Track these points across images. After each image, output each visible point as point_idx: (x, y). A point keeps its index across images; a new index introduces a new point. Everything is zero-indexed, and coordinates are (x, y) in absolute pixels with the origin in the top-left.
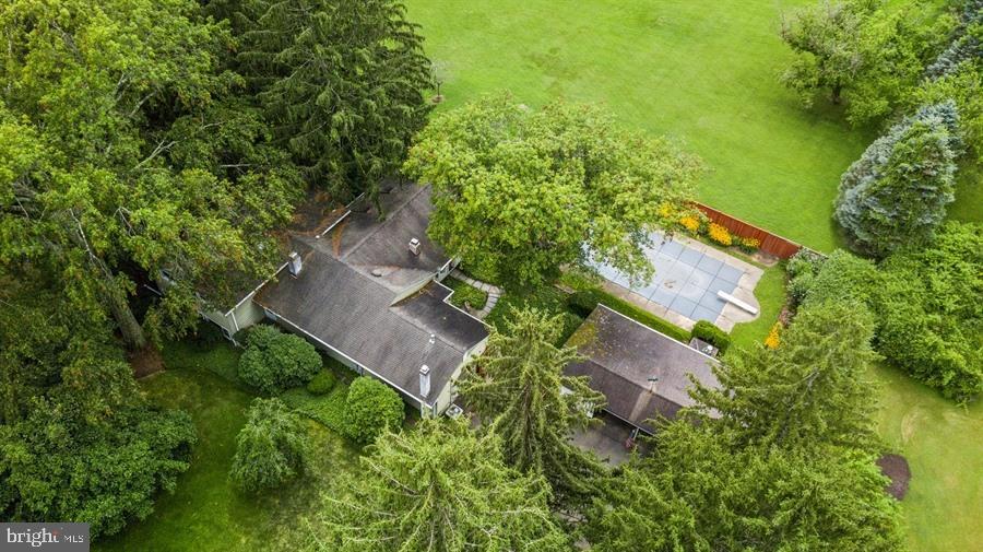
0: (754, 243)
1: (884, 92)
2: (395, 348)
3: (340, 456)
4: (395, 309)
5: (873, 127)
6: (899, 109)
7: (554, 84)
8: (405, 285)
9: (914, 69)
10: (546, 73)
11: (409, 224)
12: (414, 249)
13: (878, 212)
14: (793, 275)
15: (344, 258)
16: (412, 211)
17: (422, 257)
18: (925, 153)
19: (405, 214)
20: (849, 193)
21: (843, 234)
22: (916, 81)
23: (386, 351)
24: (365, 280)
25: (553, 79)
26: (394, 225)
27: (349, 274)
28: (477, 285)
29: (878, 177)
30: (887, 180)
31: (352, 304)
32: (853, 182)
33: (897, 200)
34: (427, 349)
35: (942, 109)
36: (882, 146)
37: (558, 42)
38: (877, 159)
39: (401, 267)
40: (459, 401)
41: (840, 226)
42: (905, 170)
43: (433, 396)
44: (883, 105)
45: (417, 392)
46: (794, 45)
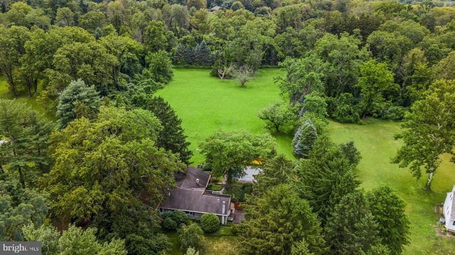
1: (291, 124)
2: (209, 205)
3: (205, 239)
4: (204, 196)
5: (291, 134)
6: (297, 126)
8: (203, 190)
9: (295, 117)
10: (198, 140)
11: (192, 177)
12: (198, 182)
13: (306, 147)
15: (182, 188)
16: (191, 174)
17: (200, 184)
18: (310, 130)
20: (296, 146)
21: (298, 156)
22: (297, 119)
23: (207, 206)
24: (191, 191)
26: (189, 178)
27: (185, 191)
28: (215, 191)
29: (302, 139)
30: (304, 139)
31: (190, 198)
32: (295, 144)
33: (309, 143)
34: (218, 202)
35: (307, 121)
36: (298, 133)
37: (196, 133)
38: (299, 136)
39: (196, 187)
40: (230, 216)
41: (297, 154)
42: (307, 135)
43: (226, 213)
44: (292, 127)
45: (221, 213)
46: (263, 119)
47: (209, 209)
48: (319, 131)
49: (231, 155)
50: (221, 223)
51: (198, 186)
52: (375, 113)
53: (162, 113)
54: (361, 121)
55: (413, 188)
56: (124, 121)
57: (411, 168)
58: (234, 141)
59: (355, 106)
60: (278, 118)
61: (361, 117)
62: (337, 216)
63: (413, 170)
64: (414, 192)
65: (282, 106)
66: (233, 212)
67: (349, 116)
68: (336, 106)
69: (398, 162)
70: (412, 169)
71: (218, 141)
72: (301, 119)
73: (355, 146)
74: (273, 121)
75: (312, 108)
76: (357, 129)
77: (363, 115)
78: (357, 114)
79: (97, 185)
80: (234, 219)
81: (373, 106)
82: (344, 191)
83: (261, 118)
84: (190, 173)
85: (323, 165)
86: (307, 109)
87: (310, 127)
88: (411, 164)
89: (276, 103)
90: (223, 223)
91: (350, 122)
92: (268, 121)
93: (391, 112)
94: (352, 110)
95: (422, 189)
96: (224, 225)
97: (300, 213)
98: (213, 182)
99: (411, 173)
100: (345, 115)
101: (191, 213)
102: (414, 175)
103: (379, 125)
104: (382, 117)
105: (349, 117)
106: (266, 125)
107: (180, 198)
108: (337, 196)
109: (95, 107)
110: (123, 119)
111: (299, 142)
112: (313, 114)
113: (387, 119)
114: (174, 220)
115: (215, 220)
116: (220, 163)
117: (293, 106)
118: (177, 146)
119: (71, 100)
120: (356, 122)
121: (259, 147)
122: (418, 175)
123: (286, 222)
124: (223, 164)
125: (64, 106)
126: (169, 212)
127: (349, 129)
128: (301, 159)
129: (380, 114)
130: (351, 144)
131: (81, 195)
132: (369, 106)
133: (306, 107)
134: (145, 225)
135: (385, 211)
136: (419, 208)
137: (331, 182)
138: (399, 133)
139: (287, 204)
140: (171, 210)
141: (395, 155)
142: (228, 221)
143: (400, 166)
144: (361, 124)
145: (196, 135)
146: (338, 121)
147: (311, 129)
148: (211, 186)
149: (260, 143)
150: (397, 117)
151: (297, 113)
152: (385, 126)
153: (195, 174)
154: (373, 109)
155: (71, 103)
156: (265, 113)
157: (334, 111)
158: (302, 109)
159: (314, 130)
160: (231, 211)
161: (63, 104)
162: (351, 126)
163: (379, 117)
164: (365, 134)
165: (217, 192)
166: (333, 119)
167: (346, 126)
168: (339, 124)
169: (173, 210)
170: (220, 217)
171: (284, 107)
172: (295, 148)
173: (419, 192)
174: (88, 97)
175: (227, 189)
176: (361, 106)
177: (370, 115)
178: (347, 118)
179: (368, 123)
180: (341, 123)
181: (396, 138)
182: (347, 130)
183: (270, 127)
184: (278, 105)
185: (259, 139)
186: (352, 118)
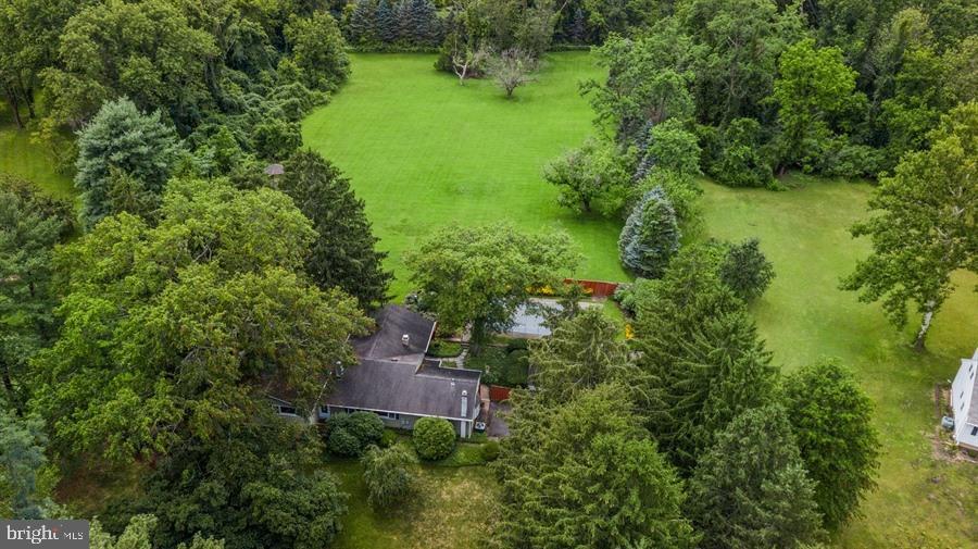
0: (590, 291)
1: (617, 194)
2: (432, 396)
3: (424, 475)
4: (419, 375)
5: (618, 217)
6: (631, 201)
7: (417, 240)
8: (416, 362)
9: (628, 178)
10: (407, 235)
11: (394, 330)
12: (406, 342)
13: (650, 252)
14: (621, 299)
15: (370, 357)
16: (392, 322)
17: (411, 347)
18: (661, 213)
19: (389, 325)
20: (628, 249)
21: (633, 271)
22: (631, 183)
23: (426, 400)
24: (389, 365)
25: (415, 238)
26: (387, 333)
27: (376, 364)
28: (445, 359)
29: (642, 233)
30: (647, 233)
31: (388, 383)
32: (627, 243)
33: (656, 242)
34: (452, 389)
35: (655, 191)
36: (634, 218)
37: (403, 216)
38: (636, 226)
39: (403, 354)
40: (479, 419)
41: (631, 268)
42: (654, 225)
43: (469, 414)
44: (619, 202)
45: (459, 415)
46: (554, 182)
47: (432, 405)
48: (681, 212)
49: (479, 286)
50: (458, 436)
51: (407, 351)
52: (807, 163)
53: (317, 190)
54: (776, 182)
55: (885, 343)
56: (222, 223)
57: (886, 304)
58: (487, 255)
59: (765, 146)
60: (588, 183)
61: (776, 173)
62: (721, 458)
63: (890, 311)
64: (888, 353)
65: (598, 153)
66: (487, 408)
67: (748, 170)
68: (719, 148)
69: (856, 288)
70: (888, 307)
71: (449, 254)
72: (641, 185)
73: (762, 249)
74: (576, 188)
75: (666, 159)
76: (764, 201)
77: (779, 168)
78: (767, 166)
79: (162, 385)
80: (488, 425)
81: (804, 147)
82: (738, 396)
83: (550, 180)
84: (388, 319)
85: (690, 323)
86: (655, 160)
87: (662, 206)
88: (886, 297)
89: (585, 145)
90: (463, 435)
91: (750, 185)
92: (566, 188)
93: (844, 159)
94: (757, 158)
95: (907, 346)
96: (464, 441)
97: (636, 471)
98: (440, 337)
99: (886, 315)
100: (740, 169)
101: (392, 415)
102: (893, 322)
103: (816, 190)
104: (823, 172)
105: (749, 174)
106: (560, 198)
107: (367, 381)
108: (721, 406)
109: (164, 165)
110: (221, 217)
111: (635, 240)
112: (669, 174)
113: (833, 176)
114: (352, 433)
115: (445, 432)
116: (455, 304)
117: (625, 152)
118: (354, 264)
119: (106, 149)
120: (764, 184)
121: (543, 268)
122: (901, 321)
123: (602, 490)
124: (460, 307)
125: (90, 163)
126: (343, 415)
127: (748, 201)
128: (641, 281)
129: (818, 166)
130: (753, 246)
131: (125, 411)
132: (794, 147)
133: (653, 155)
134: (283, 461)
135: (826, 422)
136: (897, 391)
137: (708, 369)
138: (863, 223)
139: (604, 450)
140: (346, 410)
141: (850, 270)
142: (475, 430)
143: (861, 299)
144: (775, 189)
145: (404, 221)
146: (724, 182)
147: (662, 210)
148: (437, 346)
149: (546, 257)
150: (857, 172)
151: (631, 169)
152: (829, 193)
153: (399, 321)
154: (804, 154)
155: (107, 158)
156: (560, 169)
157: (714, 158)
158: (644, 159)
159: (669, 213)
160: (482, 405)
161: (89, 158)
162: (752, 194)
163: (816, 172)
164: (785, 214)
165: (451, 360)
166: (713, 177)
167: (742, 194)
168: (725, 189)
169: (352, 411)
170: (456, 424)
171: (603, 157)
172: (626, 253)
173: (898, 352)
174: (147, 140)
175: (472, 353)
176: (777, 148)
177: (796, 167)
178: (744, 176)
179: (791, 187)
180: (731, 186)
181: (856, 234)
182: (743, 204)
183: (570, 202)
184: (590, 150)
185: (545, 247)
186: (755, 177)
